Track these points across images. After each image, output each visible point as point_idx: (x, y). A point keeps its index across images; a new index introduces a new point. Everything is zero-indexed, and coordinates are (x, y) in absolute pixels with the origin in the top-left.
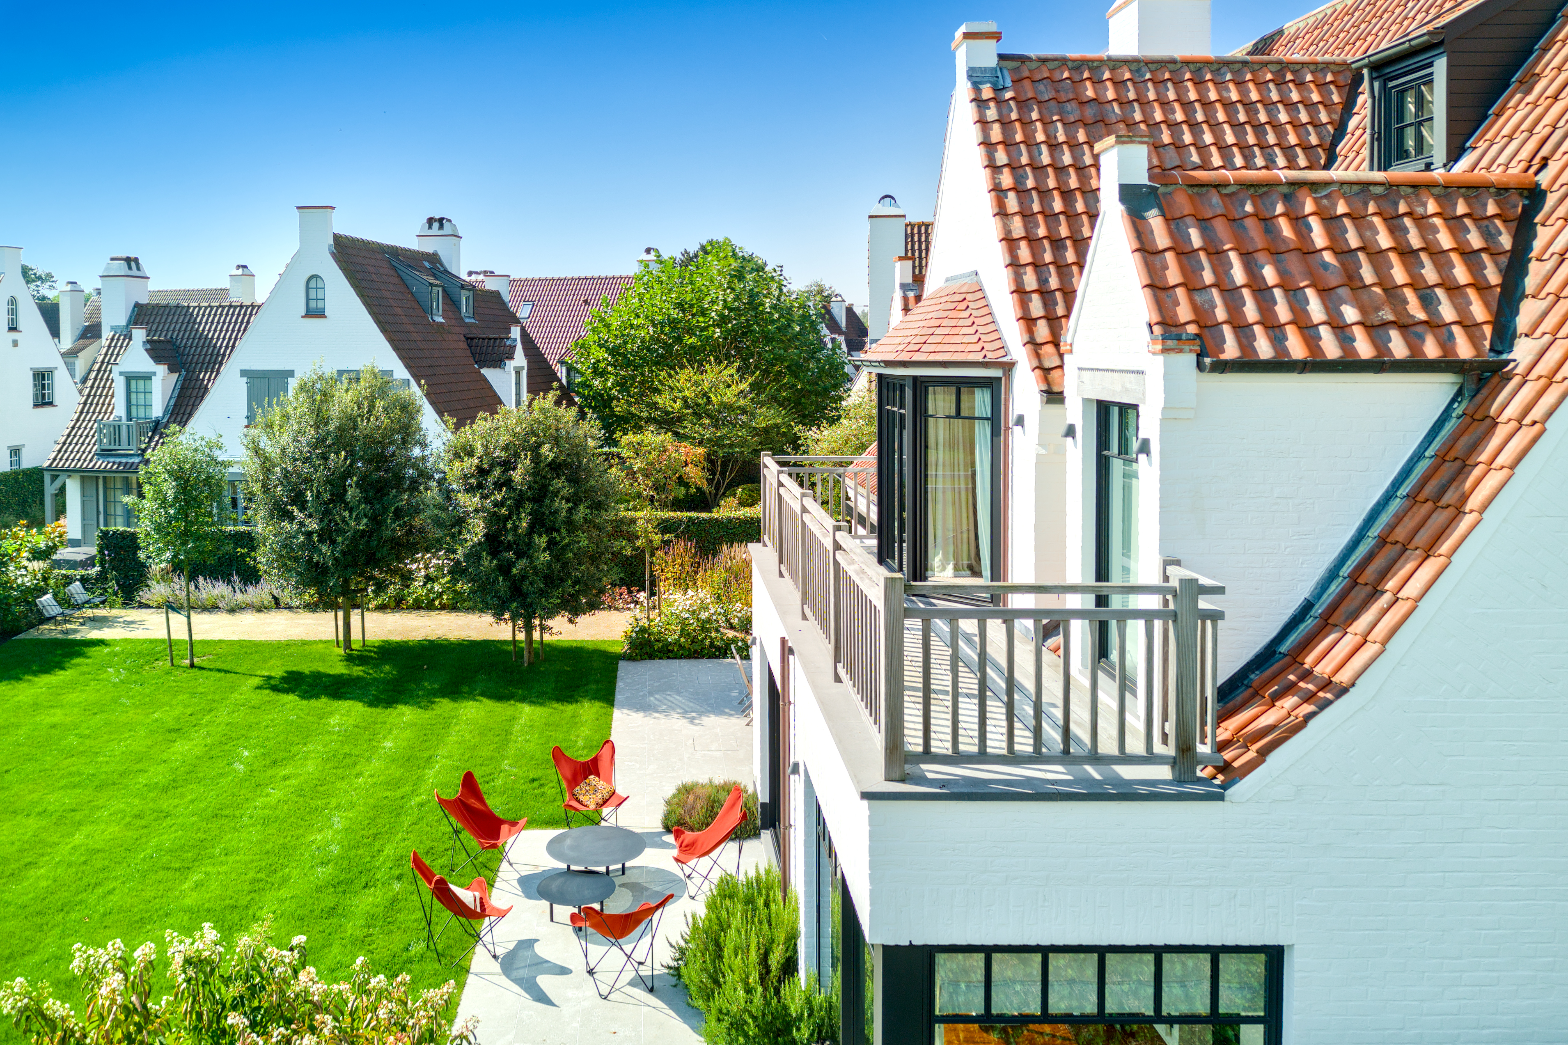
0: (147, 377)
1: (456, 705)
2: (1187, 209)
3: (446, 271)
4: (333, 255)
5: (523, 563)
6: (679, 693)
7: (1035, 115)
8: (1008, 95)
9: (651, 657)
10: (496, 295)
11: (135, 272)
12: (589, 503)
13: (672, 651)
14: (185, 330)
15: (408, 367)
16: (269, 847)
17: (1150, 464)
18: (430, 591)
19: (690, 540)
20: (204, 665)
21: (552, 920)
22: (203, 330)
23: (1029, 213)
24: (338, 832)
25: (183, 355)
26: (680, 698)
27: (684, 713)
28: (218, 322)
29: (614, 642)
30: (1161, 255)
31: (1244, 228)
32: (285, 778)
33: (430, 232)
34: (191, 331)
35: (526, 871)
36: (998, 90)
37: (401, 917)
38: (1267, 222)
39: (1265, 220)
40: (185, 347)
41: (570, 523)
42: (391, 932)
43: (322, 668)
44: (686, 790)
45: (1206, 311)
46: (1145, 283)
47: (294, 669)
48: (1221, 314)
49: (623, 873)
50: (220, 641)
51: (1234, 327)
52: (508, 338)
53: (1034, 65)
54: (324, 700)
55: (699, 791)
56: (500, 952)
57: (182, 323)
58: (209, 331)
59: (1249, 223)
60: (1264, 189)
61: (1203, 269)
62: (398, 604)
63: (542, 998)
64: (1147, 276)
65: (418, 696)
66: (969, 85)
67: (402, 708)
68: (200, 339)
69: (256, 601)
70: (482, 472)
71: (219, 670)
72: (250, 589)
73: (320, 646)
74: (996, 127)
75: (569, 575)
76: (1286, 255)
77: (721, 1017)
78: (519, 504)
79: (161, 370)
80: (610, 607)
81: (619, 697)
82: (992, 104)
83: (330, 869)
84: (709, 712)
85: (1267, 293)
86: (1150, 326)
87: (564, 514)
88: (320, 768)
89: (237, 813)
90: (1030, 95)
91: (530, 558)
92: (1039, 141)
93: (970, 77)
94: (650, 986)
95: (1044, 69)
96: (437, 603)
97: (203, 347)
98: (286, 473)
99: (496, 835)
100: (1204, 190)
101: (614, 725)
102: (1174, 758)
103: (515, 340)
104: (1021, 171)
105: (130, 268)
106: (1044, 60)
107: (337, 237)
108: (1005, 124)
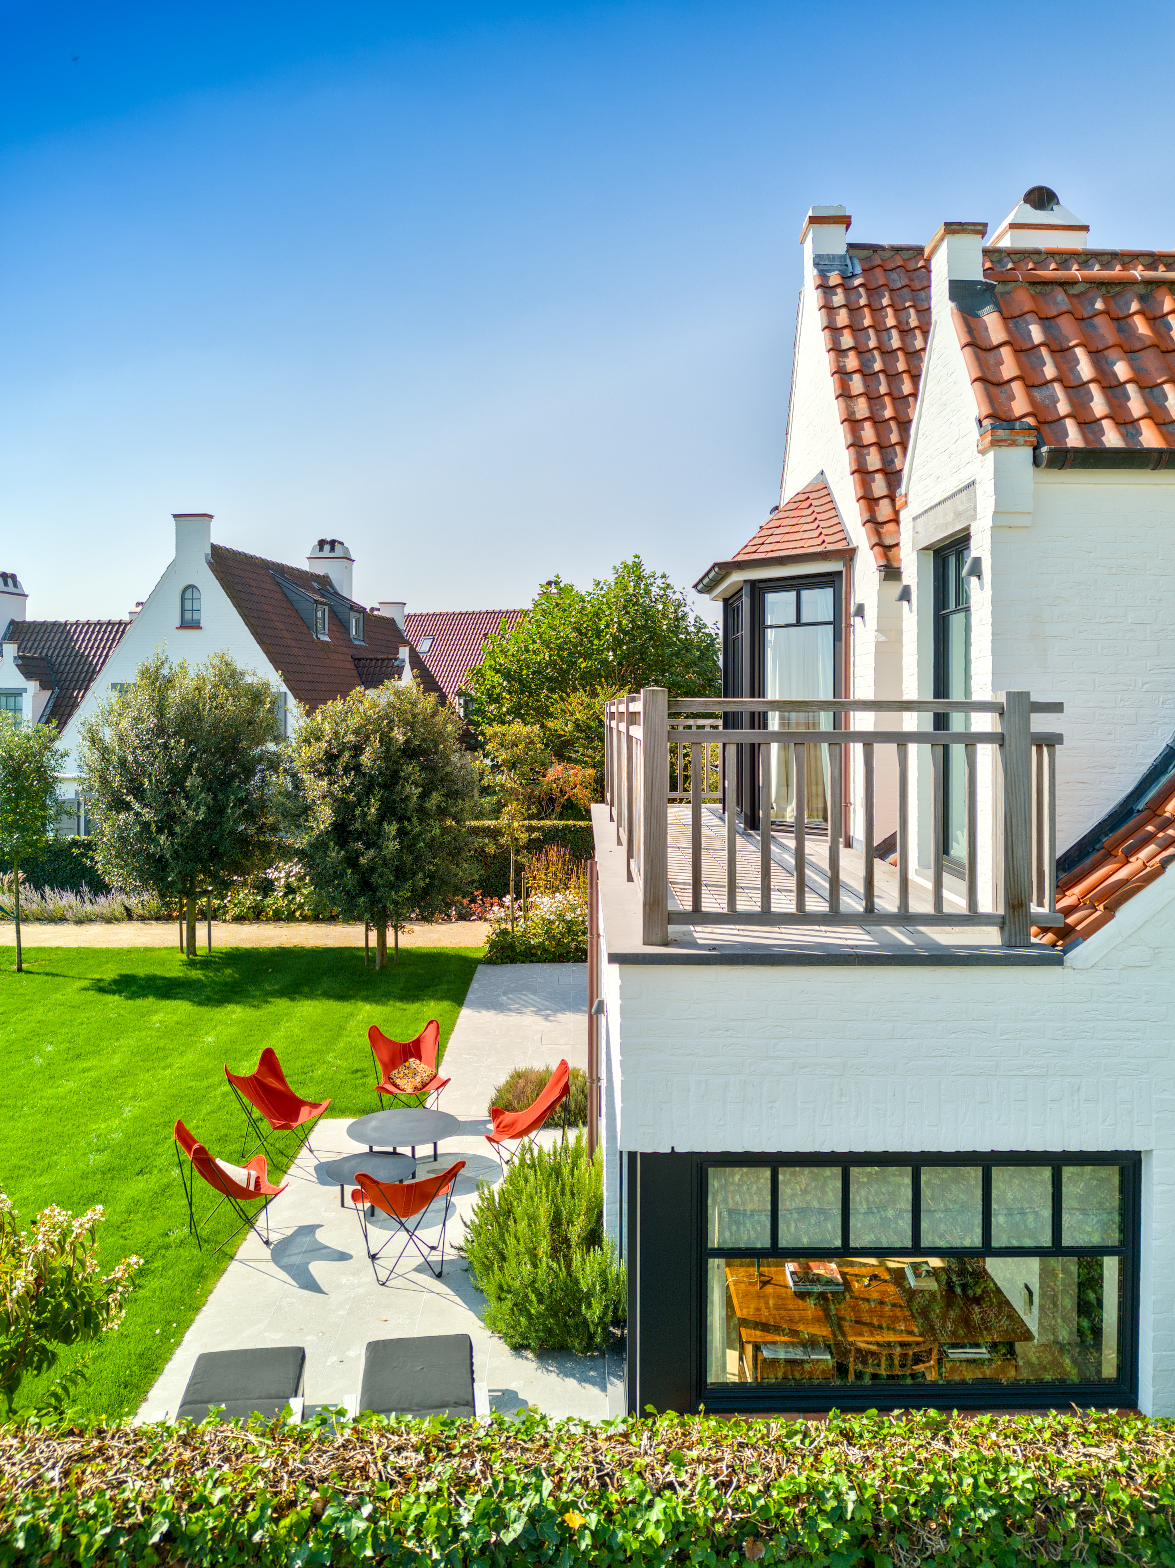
0: (18, 693)
1: (293, 1004)
2: (1028, 305)
3: (336, 593)
4: (210, 564)
5: (371, 853)
6: (535, 992)
7: (885, 301)
8: (857, 282)
9: (513, 961)
10: (391, 622)
11: (11, 588)
12: (444, 791)
13: (535, 955)
14: (61, 648)
15: (286, 681)
16: (43, 1135)
17: (982, 587)
18: (290, 902)
19: (565, 847)
20: (32, 969)
21: (343, 1205)
22: (80, 648)
23: (876, 395)
24: (125, 1120)
25: (57, 673)
26: (535, 998)
27: (538, 1012)
28: (95, 640)
29: (477, 949)
30: (996, 351)
31: (1094, 327)
32: (84, 1071)
33: (321, 555)
34: (67, 648)
35: (325, 1158)
36: (847, 277)
37: (169, 1203)
38: (1121, 321)
39: (1118, 319)
40: (60, 664)
41: (422, 812)
42: (154, 1218)
43: (159, 972)
44: (518, 1075)
45: (1047, 407)
46: (974, 376)
47: (129, 972)
48: (1063, 407)
49: (435, 1159)
50: (58, 948)
51: (1079, 424)
52: (396, 659)
53: (887, 255)
54: (151, 999)
55: (532, 1077)
56: (274, 1237)
57: (59, 641)
58: (86, 648)
59: (1100, 321)
60: (1117, 289)
61: (1044, 364)
62: (256, 915)
63: (310, 1285)
64: (977, 369)
65: (254, 997)
66: (815, 272)
67: (231, 1007)
68: (76, 656)
69: (106, 911)
70: (331, 758)
71: (47, 974)
72: (101, 900)
73: (164, 952)
74: (843, 312)
75: (422, 868)
76: (1141, 353)
77: (503, 1295)
78: (368, 790)
79: (32, 686)
80: (480, 918)
81: (470, 996)
82: (839, 291)
83: (104, 1157)
84: (565, 1010)
85: (1119, 390)
86: (980, 422)
87: (415, 799)
88: (126, 1061)
89: (19, 1104)
90: (881, 282)
91: (379, 847)
92: (889, 326)
93: (816, 265)
94: (437, 1271)
95: (898, 258)
96: (298, 914)
97: (78, 664)
98: (123, 762)
99: (295, 1116)
100: (1048, 288)
101: (459, 1021)
102: (1003, 917)
103: (404, 661)
104: (868, 355)
105: (6, 584)
106: (897, 250)
107: (213, 546)
108: (853, 310)
